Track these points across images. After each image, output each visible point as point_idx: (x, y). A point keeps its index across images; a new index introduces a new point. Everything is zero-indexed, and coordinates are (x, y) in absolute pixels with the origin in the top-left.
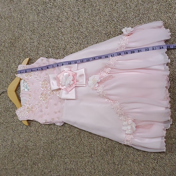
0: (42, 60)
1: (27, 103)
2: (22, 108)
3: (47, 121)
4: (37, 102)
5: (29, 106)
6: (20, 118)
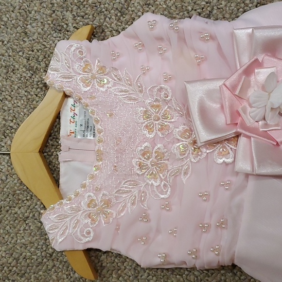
0: (152, 25)
1: (87, 184)
2: (68, 202)
3: (169, 259)
4: (126, 182)
5: (95, 198)
6: (60, 240)
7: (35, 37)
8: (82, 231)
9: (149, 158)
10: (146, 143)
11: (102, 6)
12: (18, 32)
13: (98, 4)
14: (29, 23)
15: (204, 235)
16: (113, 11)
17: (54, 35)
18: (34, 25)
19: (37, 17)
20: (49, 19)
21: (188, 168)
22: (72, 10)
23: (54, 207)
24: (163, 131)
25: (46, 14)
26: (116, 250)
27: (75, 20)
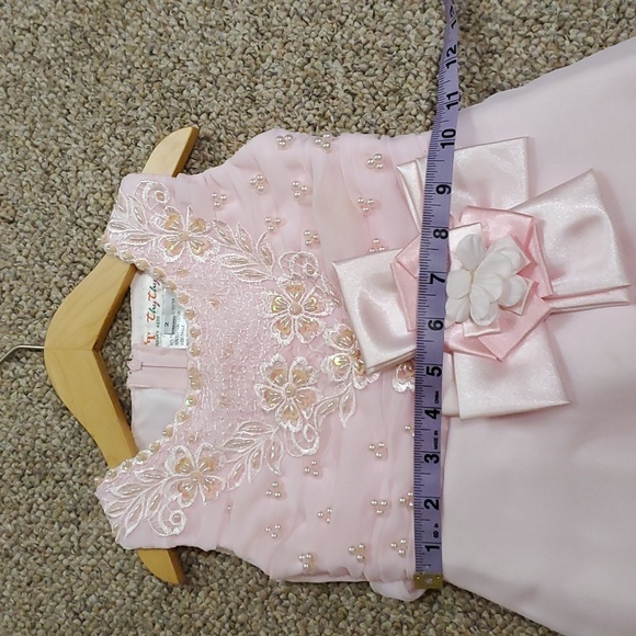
1: (176, 430)
2: (142, 463)
3: (317, 564)
4: (244, 426)
5: (189, 455)
6: (129, 531)
7: (270, 108)
8: (165, 515)
9: (282, 383)
10: (277, 355)
11: (402, 52)
12: (237, 97)
13: (394, 49)
14: (260, 80)
15: (380, 520)
16: (422, 63)
17: (307, 105)
18: (270, 83)
19: (276, 70)
20: (299, 73)
21: (350, 399)
22: (343, 59)
23: (115, 474)
24: (306, 334)
25: (294, 65)
26: (227, 550)
27: (349, 78)
